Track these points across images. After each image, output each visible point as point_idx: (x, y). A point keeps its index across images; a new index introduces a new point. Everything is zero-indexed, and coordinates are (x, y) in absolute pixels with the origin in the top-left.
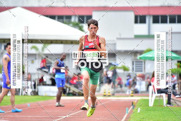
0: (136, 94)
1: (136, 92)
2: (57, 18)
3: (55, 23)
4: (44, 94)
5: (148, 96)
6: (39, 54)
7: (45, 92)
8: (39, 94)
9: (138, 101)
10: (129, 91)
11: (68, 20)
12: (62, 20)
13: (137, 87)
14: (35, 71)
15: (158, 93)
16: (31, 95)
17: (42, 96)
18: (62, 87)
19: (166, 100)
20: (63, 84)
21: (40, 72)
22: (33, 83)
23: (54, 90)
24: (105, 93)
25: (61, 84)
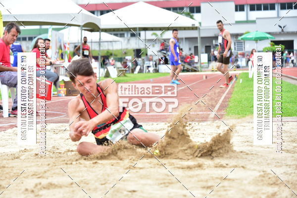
1: (238, 67)
2: (172, 10)
3: (171, 13)
4: (164, 72)
5: (248, 70)
6: (158, 39)
8: (160, 71)
9: (240, 74)
11: (181, 11)
12: (176, 11)
13: (239, 63)
14: (156, 53)
16: (153, 72)
17: (162, 73)
21: (159, 54)
22: (154, 63)
24: (213, 68)
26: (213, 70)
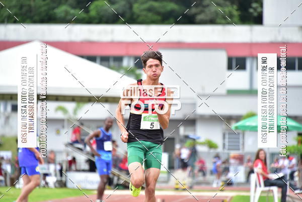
0: (229, 188)
1: (229, 184)
2: (98, 60)
3: (96, 67)
4: (75, 186)
5: (249, 190)
6: (68, 120)
7: (79, 182)
8: (69, 185)
9: (232, 198)
10: (217, 183)
11: (117, 64)
12: (106, 63)
13: (231, 175)
14: (62, 147)
15: (266, 185)
16: (55, 187)
17: (73, 189)
18: (106, 174)
19: (278, 197)
20: (108, 169)
21: (70, 149)
22: (58, 167)
23: (94, 180)
24: (177, 184)
25: (105, 170)
26: (177, 187)
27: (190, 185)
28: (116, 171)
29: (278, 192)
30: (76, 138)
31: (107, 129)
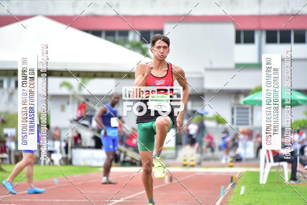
0: (238, 164)
1: (238, 159)
2: (103, 34)
3: (101, 42)
4: (82, 163)
5: (258, 166)
6: (73, 96)
7: (84, 159)
8: (74, 162)
9: (241, 174)
10: (225, 159)
11: (122, 38)
12: (112, 38)
13: (240, 151)
14: (67, 124)
15: (275, 161)
16: (61, 164)
17: (80, 166)
18: (112, 150)
19: (288, 173)
20: (114, 145)
21: (75, 125)
22: (64, 144)
23: (100, 156)
24: (185, 160)
25: (111, 147)
26: (185, 163)
27: (198, 161)
28: (122, 148)
29: (288, 167)
30: (81, 114)
31: (113, 105)
